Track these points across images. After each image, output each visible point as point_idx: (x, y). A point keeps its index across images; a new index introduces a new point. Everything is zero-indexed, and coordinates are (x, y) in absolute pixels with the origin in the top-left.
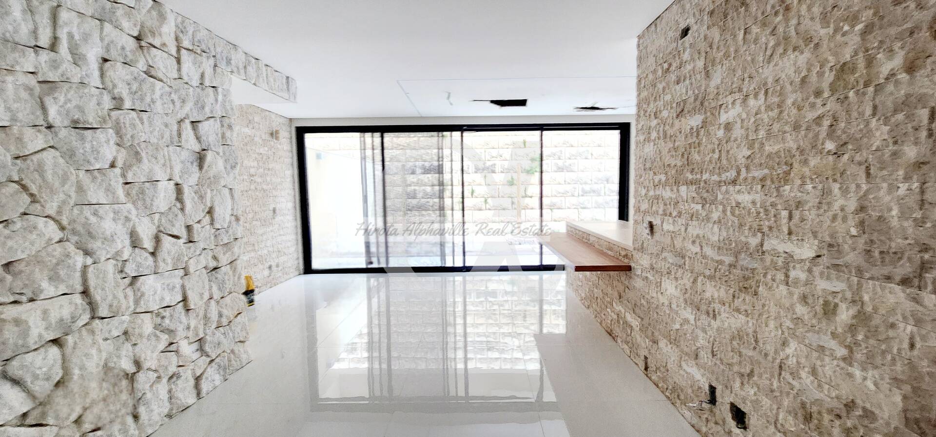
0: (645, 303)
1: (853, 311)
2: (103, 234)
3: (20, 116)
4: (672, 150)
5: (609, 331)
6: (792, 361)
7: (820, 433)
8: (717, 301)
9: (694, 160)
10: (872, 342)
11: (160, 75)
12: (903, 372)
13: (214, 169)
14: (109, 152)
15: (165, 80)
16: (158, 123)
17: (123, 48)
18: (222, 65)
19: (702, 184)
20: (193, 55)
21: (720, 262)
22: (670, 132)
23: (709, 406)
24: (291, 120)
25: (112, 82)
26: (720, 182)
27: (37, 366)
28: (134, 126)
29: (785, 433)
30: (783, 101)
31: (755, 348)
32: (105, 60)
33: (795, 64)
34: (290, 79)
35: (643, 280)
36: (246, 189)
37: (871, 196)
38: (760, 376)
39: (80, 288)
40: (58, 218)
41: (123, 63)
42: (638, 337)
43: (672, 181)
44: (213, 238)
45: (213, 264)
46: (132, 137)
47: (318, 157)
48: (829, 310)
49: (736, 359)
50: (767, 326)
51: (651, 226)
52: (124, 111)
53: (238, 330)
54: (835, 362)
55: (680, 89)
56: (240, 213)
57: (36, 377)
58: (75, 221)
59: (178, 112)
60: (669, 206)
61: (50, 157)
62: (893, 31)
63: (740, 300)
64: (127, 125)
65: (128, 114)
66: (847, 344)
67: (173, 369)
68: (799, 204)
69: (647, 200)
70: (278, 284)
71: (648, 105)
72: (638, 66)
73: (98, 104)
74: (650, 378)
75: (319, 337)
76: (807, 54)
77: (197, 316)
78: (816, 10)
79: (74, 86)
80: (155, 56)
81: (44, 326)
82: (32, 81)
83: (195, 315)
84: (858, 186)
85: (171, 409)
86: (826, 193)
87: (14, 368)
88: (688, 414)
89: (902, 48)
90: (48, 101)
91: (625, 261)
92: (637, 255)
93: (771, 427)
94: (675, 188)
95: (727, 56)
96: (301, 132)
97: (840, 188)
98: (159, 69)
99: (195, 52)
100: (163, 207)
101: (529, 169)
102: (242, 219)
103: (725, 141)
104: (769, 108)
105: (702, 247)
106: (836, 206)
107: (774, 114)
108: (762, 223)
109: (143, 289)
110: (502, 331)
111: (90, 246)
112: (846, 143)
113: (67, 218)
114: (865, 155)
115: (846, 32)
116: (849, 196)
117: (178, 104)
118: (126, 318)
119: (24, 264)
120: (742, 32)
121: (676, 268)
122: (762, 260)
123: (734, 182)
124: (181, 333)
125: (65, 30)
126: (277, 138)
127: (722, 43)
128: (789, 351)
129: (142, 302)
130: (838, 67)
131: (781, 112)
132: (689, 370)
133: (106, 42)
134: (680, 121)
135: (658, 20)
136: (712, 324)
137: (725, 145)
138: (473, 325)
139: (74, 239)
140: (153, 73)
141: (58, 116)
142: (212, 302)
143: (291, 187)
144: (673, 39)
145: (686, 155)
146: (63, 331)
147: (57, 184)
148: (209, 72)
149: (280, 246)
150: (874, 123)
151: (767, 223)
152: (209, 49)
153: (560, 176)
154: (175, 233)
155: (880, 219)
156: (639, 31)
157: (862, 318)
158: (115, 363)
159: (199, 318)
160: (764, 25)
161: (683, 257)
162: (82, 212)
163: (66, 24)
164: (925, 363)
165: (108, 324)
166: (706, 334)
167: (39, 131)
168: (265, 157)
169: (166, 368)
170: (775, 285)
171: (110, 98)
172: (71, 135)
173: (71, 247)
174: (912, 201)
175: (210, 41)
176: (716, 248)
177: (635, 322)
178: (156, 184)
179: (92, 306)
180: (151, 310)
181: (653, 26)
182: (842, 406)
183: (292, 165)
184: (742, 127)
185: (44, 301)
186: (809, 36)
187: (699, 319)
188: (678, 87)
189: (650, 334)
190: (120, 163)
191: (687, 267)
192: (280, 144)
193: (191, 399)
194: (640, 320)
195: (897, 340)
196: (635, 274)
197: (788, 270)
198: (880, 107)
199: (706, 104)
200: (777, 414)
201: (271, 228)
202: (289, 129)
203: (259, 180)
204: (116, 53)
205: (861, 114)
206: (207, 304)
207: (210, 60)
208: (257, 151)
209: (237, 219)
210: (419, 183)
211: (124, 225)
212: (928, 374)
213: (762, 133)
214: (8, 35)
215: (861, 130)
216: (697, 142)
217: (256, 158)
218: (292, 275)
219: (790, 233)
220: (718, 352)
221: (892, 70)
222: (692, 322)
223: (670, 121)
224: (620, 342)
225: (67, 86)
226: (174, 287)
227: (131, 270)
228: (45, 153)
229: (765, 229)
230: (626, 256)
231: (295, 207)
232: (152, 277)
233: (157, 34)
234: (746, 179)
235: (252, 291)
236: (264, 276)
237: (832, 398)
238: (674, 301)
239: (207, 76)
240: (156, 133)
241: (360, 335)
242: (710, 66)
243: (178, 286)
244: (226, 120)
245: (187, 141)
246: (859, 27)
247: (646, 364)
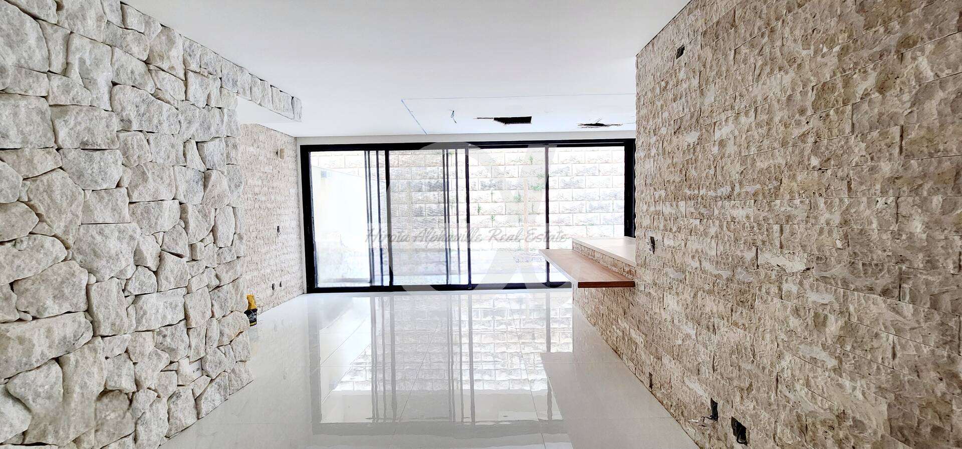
0: (648, 319)
1: (841, 323)
2: (108, 253)
3: (32, 138)
4: (671, 166)
5: (615, 348)
6: (787, 374)
7: (815, 445)
8: (716, 316)
9: (691, 176)
10: (858, 352)
11: (168, 98)
12: (888, 381)
13: (218, 188)
14: (116, 172)
15: (172, 102)
16: (165, 143)
17: (132, 72)
18: (228, 86)
19: (700, 199)
20: (200, 77)
21: (718, 277)
22: (669, 148)
23: (712, 421)
24: (296, 138)
25: (121, 104)
26: (716, 197)
27: (39, 384)
28: (140, 147)
29: (782, 446)
30: (771, 119)
31: (753, 362)
32: (114, 84)
33: (781, 83)
34: (294, 99)
35: (647, 296)
36: (249, 208)
37: (853, 211)
38: (758, 390)
39: (84, 307)
40: (64, 238)
41: (133, 86)
42: (643, 354)
43: (671, 197)
44: (216, 256)
45: (215, 282)
46: (139, 157)
47: (323, 175)
48: (820, 323)
49: (736, 373)
50: (763, 339)
51: (653, 241)
52: (132, 133)
53: (239, 349)
54: (827, 374)
55: (677, 107)
56: (243, 232)
57: (37, 395)
58: (81, 240)
59: (184, 133)
60: (669, 221)
61: (59, 177)
62: (865, 53)
63: (738, 313)
64: (135, 147)
65: (137, 135)
66: (837, 355)
67: (173, 389)
68: (789, 218)
69: (648, 216)
70: (280, 303)
71: (648, 122)
72: (637, 84)
73: (107, 126)
74: (655, 395)
75: (323, 357)
76: (792, 74)
77: (199, 335)
78: (798, 33)
79: (84, 109)
80: (163, 79)
81: (47, 345)
82: (45, 105)
83: (196, 334)
84: (841, 200)
85: (170, 430)
86: (813, 207)
87: (16, 386)
88: (691, 431)
89: (874, 69)
90: (59, 124)
91: (629, 277)
92: (640, 271)
93: (770, 441)
94: (674, 204)
95: (719, 74)
96: (306, 151)
97: (825, 203)
98: (166, 91)
99: (202, 75)
100: (167, 226)
101: (536, 186)
102: (245, 238)
103: (719, 158)
104: (759, 125)
105: (700, 262)
106: (822, 220)
107: (764, 130)
108: (756, 237)
109: (145, 307)
110: (509, 351)
111: (95, 265)
112: (829, 159)
113: (73, 236)
114: (846, 170)
115: (825, 53)
116: (833, 211)
117: (184, 125)
118: (128, 336)
119: (30, 282)
120: (733, 51)
121: (677, 283)
122: (757, 273)
123: (729, 197)
124: (182, 351)
125: (78, 56)
126: (282, 157)
127: (714, 63)
128: (784, 364)
129: (144, 320)
130: (820, 86)
131: (769, 130)
132: (692, 386)
133: (116, 67)
134: (678, 137)
135: (655, 39)
136: (712, 338)
137: (720, 161)
138: (479, 345)
139: (79, 258)
140: (160, 95)
141: (67, 138)
142: (214, 319)
143: (296, 205)
144: (670, 58)
145: (684, 171)
146: (65, 350)
147: (65, 204)
148: (215, 93)
149: (283, 265)
150: (852, 140)
151: (760, 237)
152: (216, 71)
153: (567, 193)
154: (179, 252)
155: (862, 232)
156: (638, 51)
157: (849, 329)
158: (115, 382)
159: (201, 337)
160: (752, 46)
161: (684, 272)
162: (88, 231)
163: (77, 49)
164: (906, 371)
165: (110, 342)
166: (707, 349)
167: (48, 153)
168: (269, 176)
169: (166, 388)
170: (770, 299)
171: (118, 120)
172: (80, 156)
173: (75, 266)
174: (889, 215)
175: (217, 64)
176: (714, 263)
177: (639, 339)
178: (161, 204)
179: (94, 324)
180: (152, 329)
181: (651, 45)
182: (834, 417)
183: (297, 183)
184: (735, 144)
185: (47, 319)
186: (792, 57)
187: (700, 334)
188: (674, 105)
189: (654, 351)
190: (125, 183)
191: (687, 283)
192: (284, 162)
193: (191, 419)
194: (644, 336)
195: (881, 350)
196: (638, 290)
197: (781, 283)
198: (857, 125)
199: (701, 121)
200: (776, 428)
201: (274, 246)
202: (294, 148)
203: (263, 198)
204: (125, 77)
205: (842, 132)
206: (209, 323)
207: (216, 82)
208: (262, 169)
209: (241, 238)
210: (426, 201)
211: (128, 243)
212: (908, 382)
213: (753, 150)
214: (23, 61)
215: (842, 147)
216: (694, 158)
217: (260, 177)
218: (295, 294)
219: (781, 247)
220: (719, 367)
221: (866, 90)
222: (694, 337)
223: (668, 138)
224: (625, 359)
225: (77, 109)
226: (176, 306)
227: (134, 288)
228: (54, 174)
229: (759, 243)
230: (630, 272)
231: (299, 226)
232: (155, 295)
233: (165, 58)
234: (739, 194)
235: (255, 310)
236: (267, 295)
237: (825, 410)
238: (676, 317)
239: (213, 97)
240: (162, 154)
241: (365, 356)
242: (704, 85)
243: (181, 306)
244: (231, 140)
245: (192, 161)
246: (837, 49)
247: (651, 381)
